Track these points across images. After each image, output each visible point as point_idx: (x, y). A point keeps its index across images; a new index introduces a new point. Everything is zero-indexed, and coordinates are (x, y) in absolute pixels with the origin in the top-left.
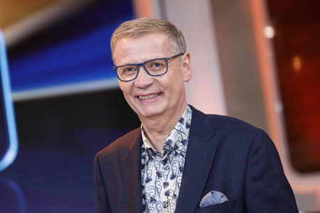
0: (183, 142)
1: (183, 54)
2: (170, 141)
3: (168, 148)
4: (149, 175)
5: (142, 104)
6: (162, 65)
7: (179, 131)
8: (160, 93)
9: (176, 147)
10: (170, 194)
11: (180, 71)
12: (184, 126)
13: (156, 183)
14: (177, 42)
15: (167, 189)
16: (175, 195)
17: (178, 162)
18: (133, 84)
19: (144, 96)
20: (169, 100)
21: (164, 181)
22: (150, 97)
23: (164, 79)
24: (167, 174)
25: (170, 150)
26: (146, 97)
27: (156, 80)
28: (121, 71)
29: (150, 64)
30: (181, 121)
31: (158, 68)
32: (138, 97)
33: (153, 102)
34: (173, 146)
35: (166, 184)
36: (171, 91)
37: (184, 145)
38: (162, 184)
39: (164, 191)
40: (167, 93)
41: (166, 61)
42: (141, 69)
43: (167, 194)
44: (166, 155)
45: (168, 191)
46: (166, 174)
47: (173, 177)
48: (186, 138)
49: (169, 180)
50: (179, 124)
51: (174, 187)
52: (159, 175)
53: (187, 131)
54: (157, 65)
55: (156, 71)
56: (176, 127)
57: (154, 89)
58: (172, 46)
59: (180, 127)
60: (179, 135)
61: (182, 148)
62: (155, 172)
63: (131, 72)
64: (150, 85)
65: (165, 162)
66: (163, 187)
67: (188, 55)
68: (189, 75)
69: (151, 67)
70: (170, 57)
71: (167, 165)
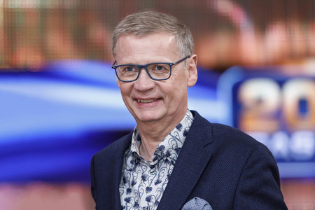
2: (162, 147)
3: (159, 154)
4: (135, 178)
5: (140, 108)
6: (165, 69)
7: (175, 138)
8: (160, 99)
9: (168, 155)
10: (152, 200)
11: (184, 75)
13: (139, 187)
15: (149, 194)
16: (157, 203)
17: (166, 170)
18: (133, 86)
19: (143, 99)
20: (168, 107)
21: (147, 186)
22: (149, 101)
23: (167, 85)
25: (161, 157)
26: (146, 101)
27: (157, 84)
29: (152, 66)
31: (159, 72)
32: (135, 99)
33: (151, 107)
34: (165, 152)
35: (149, 189)
36: (172, 97)
37: (177, 152)
38: (145, 189)
39: (145, 195)
40: (167, 99)
41: (171, 66)
42: (143, 71)
43: (148, 199)
44: (157, 161)
45: (150, 197)
46: (151, 178)
47: (158, 182)
48: (180, 146)
49: (153, 186)
50: (175, 129)
51: (157, 193)
52: (144, 178)
53: (182, 138)
54: (160, 68)
55: (158, 75)
56: (172, 133)
57: (154, 94)
58: (178, 49)
59: (176, 134)
60: (174, 142)
61: (174, 155)
62: (141, 175)
63: (131, 73)
64: (151, 89)
65: (152, 167)
66: (145, 192)
67: (194, 58)
68: (194, 80)
69: (153, 69)
70: (174, 62)
71: (154, 169)
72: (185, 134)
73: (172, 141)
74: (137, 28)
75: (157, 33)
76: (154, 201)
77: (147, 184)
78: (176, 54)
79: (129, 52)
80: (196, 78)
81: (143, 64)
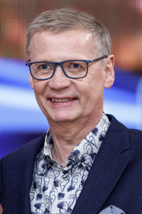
0: (92, 155)
1: (106, 57)
3: (74, 159)
4: (46, 183)
5: (54, 108)
6: (82, 67)
7: (90, 143)
8: (76, 98)
9: (83, 160)
10: (64, 207)
11: (100, 75)
12: (97, 138)
13: (51, 192)
14: (102, 43)
15: (61, 201)
16: (69, 209)
17: (80, 176)
18: (47, 85)
19: (58, 99)
20: (84, 108)
21: (60, 191)
22: (64, 100)
23: (83, 83)
24: (65, 184)
25: (75, 162)
26: (60, 101)
27: (73, 83)
28: (35, 68)
29: (68, 63)
30: (95, 131)
31: (76, 70)
32: (50, 99)
33: (65, 107)
34: (80, 157)
35: (61, 195)
36: (88, 98)
37: (93, 158)
38: (56, 194)
39: (57, 202)
40: (83, 99)
41: (87, 64)
42: (59, 69)
43: (60, 206)
44: (70, 167)
45: (62, 203)
46: (63, 184)
47: (71, 189)
48: (96, 151)
49: (65, 192)
50: (91, 134)
51: (70, 200)
52: (56, 184)
53: (98, 143)
54: (76, 66)
55: (74, 73)
56: (87, 138)
57: (69, 93)
58: (95, 47)
59: (91, 138)
60: (89, 147)
61: (89, 160)
62: (53, 180)
63: (46, 71)
64: (66, 88)
65: (65, 172)
66: (57, 198)
67: (112, 58)
68: (111, 81)
69: (69, 67)
70: (91, 60)
71: (67, 174)
72: (101, 138)
73: (87, 145)
74: (53, 24)
75: (74, 29)
76: (66, 207)
77: (59, 190)
78: (93, 53)
79: (44, 49)
80: (113, 80)
81: (59, 61)
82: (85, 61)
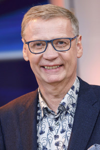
0: (73, 105)
2: (64, 103)
3: (61, 109)
4: (43, 129)
6: (65, 43)
7: (71, 96)
9: (68, 109)
10: (60, 145)
12: (74, 92)
15: (57, 140)
16: (64, 146)
17: (68, 120)
20: (68, 71)
23: (66, 55)
25: (63, 110)
27: (60, 55)
30: (73, 88)
34: (66, 107)
35: (56, 137)
37: (73, 107)
38: (53, 137)
39: (54, 141)
40: (67, 66)
43: (57, 144)
44: (59, 114)
45: (58, 142)
46: (57, 128)
47: (63, 131)
48: (75, 102)
49: (59, 134)
50: (71, 90)
53: (76, 96)
54: (62, 43)
56: (69, 93)
57: (58, 62)
59: (71, 93)
60: (71, 99)
65: (57, 119)
66: (54, 139)
71: (58, 121)
76: (61, 145)
77: (54, 133)
82: (69, 39)
